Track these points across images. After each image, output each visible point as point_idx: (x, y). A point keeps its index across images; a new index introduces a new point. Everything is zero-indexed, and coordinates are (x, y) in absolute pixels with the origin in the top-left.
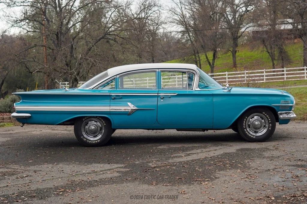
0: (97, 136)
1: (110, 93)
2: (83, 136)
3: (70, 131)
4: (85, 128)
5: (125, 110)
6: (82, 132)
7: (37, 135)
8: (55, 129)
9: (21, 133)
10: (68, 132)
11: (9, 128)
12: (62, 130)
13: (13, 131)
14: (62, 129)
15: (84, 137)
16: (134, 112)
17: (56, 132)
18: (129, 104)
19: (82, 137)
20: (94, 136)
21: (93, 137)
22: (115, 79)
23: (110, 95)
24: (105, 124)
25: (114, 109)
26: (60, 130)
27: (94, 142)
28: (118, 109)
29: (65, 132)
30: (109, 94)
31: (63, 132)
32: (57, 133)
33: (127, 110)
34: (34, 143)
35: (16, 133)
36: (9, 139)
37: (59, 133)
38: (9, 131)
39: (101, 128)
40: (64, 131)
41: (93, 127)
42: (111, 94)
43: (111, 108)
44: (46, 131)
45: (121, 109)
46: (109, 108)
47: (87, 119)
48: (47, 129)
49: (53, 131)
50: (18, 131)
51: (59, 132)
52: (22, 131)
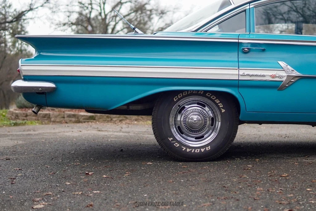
0: (203, 137)
1: (238, 39)
2: (172, 136)
3: (129, 132)
4: (176, 118)
5: (273, 77)
6: (171, 127)
7: (73, 137)
8: (103, 129)
9: (46, 134)
10: (126, 134)
11: (31, 127)
12: (115, 132)
13: (34, 131)
14: (115, 130)
15: (175, 139)
16: (294, 82)
17: (106, 133)
18: (282, 64)
19: (170, 139)
20: (196, 138)
21: (194, 139)
22: (245, 11)
23: (238, 43)
24: (223, 111)
25: (248, 75)
26: (112, 131)
27: (197, 151)
28: (256, 76)
29: (121, 134)
30: (237, 41)
31: (116, 134)
32: (106, 135)
33: (278, 77)
34: (64, 151)
35: (39, 134)
36: (20, 142)
37: (112, 135)
38: (29, 130)
39: (213, 119)
40: (117, 132)
41: (195, 118)
42: (240, 41)
43: (241, 72)
44: (89, 132)
45: (264, 76)
46: (236, 72)
47: (183, 97)
48: (90, 130)
49: (99, 132)
50: (43, 132)
51: (111, 133)
52: (49, 131)
